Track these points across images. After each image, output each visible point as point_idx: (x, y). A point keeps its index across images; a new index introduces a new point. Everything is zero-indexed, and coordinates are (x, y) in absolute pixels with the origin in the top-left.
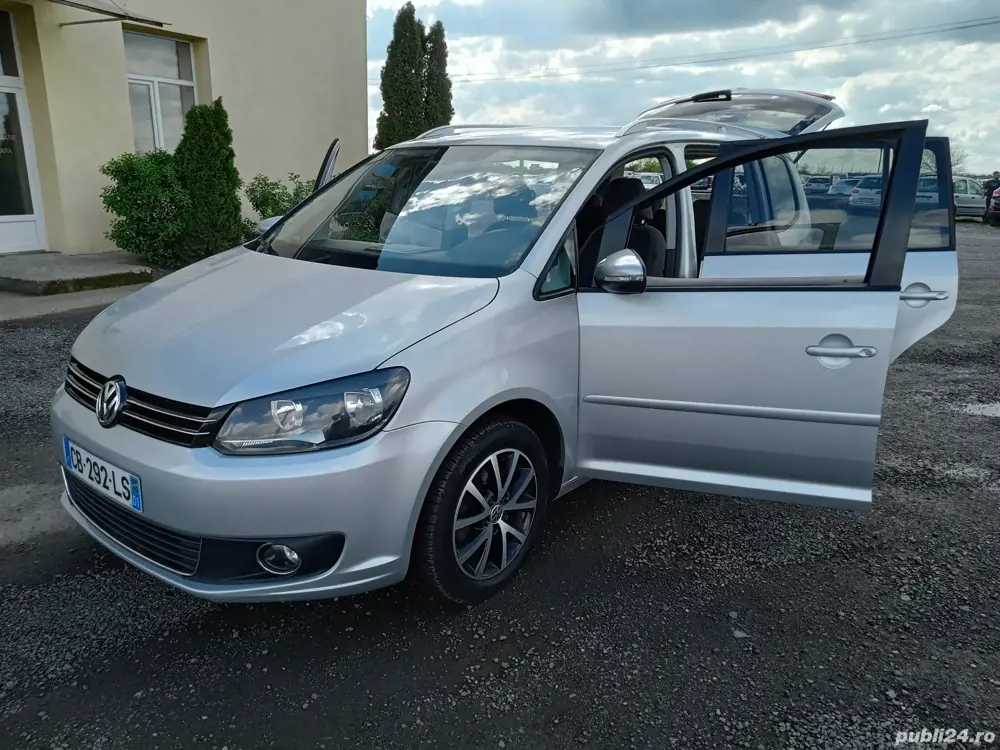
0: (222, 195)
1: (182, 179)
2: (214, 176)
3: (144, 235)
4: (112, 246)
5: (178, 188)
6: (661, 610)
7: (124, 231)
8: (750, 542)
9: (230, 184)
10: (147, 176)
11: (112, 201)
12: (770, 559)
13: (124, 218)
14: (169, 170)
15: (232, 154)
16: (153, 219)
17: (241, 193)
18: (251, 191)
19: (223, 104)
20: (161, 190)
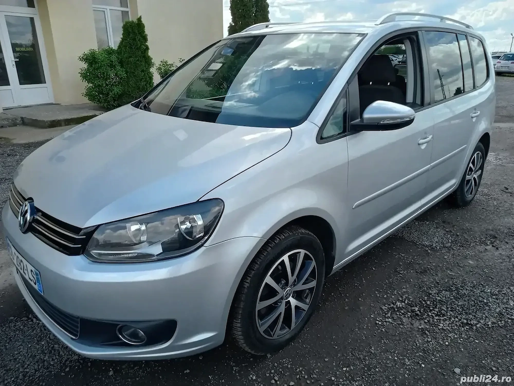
0: (143, 71)
1: (121, 63)
2: (138, 60)
3: (103, 94)
4: (86, 100)
5: (118, 68)
6: (404, 364)
7: (92, 92)
8: (462, 307)
9: (147, 65)
10: (102, 61)
11: (85, 76)
12: (479, 322)
13: (92, 85)
14: (114, 58)
15: (147, 48)
16: (107, 85)
17: (153, 70)
18: (159, 69)
19: (142, 20)
20: (109, 69)
